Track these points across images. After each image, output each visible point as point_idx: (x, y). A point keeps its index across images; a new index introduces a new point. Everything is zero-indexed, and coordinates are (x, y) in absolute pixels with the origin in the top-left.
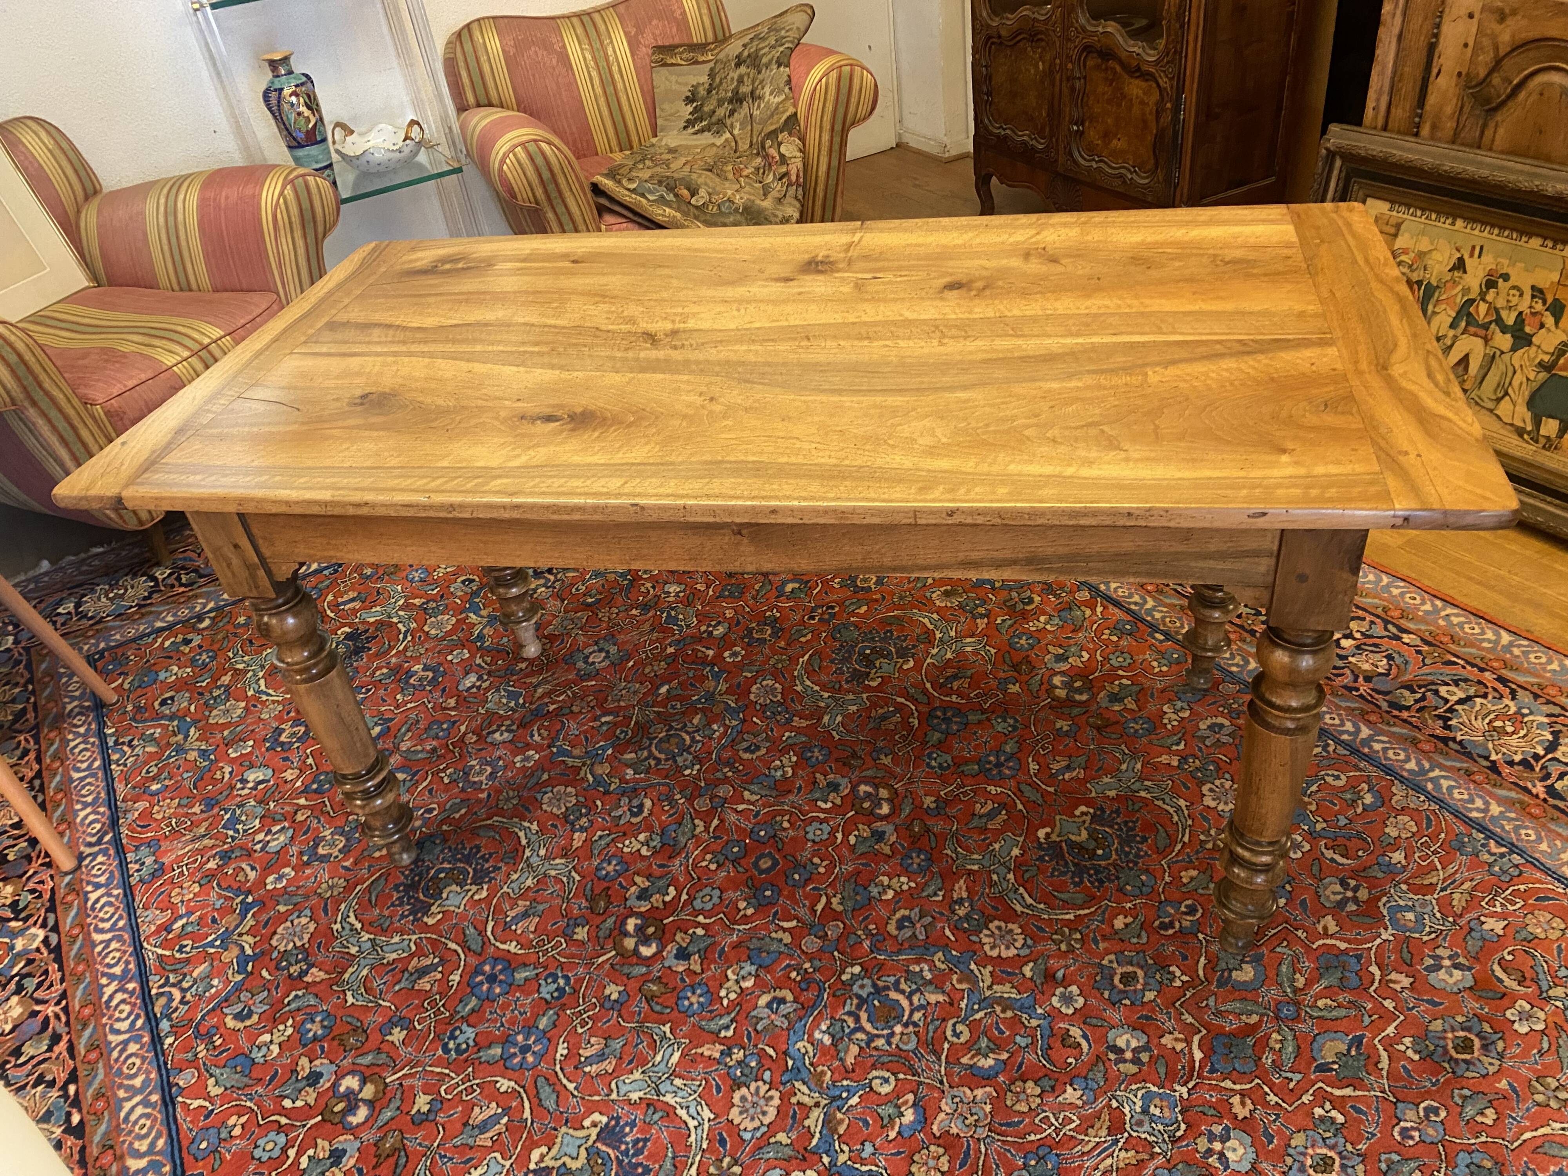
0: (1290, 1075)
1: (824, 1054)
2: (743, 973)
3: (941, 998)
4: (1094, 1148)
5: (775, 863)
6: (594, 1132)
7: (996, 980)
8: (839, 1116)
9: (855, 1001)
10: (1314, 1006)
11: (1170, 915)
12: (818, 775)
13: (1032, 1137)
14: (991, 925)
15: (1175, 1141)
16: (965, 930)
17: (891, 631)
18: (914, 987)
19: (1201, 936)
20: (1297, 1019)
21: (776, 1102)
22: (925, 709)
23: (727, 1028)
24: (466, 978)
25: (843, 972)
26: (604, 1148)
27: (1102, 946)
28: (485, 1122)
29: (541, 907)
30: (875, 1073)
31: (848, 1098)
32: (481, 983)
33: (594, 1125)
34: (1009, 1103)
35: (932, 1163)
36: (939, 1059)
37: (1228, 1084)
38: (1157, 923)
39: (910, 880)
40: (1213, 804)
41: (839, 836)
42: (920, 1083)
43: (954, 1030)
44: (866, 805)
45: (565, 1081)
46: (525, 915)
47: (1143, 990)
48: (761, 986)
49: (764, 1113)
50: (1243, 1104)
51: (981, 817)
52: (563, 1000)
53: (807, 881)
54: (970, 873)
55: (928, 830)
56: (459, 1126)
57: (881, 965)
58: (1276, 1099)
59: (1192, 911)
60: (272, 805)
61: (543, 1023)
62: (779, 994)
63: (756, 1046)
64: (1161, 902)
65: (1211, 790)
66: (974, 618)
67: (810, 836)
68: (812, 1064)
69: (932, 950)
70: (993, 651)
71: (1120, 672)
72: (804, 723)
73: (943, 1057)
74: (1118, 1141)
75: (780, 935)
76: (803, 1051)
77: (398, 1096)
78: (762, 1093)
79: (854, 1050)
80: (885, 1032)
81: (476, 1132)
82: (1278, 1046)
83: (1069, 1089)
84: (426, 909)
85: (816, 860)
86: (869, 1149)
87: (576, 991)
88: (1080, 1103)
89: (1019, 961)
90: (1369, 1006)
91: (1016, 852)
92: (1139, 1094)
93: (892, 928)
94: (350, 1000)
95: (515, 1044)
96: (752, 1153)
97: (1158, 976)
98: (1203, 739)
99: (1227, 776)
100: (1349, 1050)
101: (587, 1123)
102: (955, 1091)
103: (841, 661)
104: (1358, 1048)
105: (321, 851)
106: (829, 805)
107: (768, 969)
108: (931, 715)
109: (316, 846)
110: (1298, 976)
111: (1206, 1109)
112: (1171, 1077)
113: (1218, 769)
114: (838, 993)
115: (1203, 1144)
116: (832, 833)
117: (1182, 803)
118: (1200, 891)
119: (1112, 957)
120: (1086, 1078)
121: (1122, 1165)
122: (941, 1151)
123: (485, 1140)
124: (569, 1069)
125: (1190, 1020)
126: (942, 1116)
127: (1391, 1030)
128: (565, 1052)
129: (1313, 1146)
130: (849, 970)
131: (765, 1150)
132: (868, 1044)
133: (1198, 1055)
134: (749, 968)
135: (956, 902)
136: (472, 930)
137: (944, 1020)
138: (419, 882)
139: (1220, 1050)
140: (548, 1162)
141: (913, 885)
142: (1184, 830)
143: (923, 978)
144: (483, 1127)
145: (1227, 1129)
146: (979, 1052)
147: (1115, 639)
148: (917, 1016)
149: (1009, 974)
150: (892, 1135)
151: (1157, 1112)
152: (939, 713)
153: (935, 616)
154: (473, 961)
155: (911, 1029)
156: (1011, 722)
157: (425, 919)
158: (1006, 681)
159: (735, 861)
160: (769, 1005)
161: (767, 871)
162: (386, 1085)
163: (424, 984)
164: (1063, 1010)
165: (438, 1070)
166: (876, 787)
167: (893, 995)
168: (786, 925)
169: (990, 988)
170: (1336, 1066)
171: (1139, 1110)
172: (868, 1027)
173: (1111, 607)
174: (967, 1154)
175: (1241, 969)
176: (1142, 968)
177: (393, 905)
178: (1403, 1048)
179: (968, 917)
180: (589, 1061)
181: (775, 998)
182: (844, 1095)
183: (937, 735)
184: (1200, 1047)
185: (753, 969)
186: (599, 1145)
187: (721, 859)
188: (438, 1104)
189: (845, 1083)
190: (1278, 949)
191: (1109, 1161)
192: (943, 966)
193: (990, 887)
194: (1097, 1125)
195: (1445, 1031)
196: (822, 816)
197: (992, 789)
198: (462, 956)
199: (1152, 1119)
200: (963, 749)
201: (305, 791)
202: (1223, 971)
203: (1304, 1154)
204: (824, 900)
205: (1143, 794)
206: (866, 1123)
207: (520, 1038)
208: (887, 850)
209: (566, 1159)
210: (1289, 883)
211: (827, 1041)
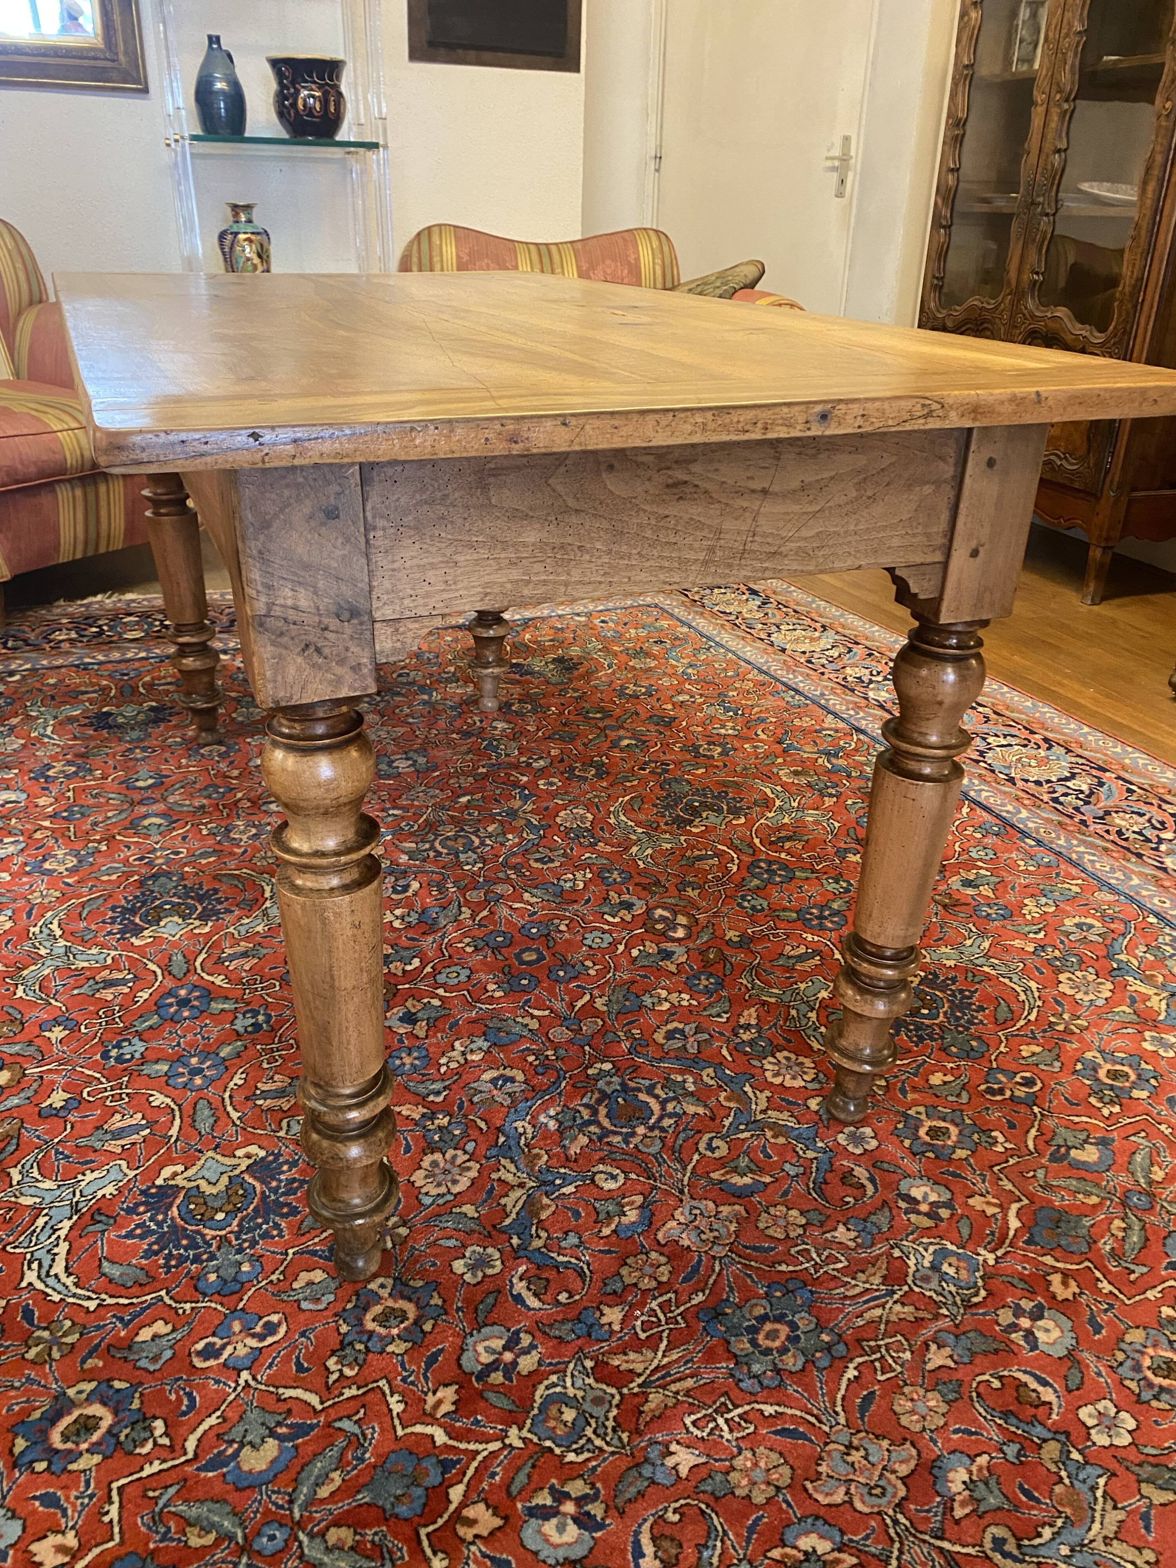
0: (1132, 1267)
1: (545, 1138)
2: (473, 1046)
3: (701, 1111)
4: (861, 1294)
5: (541, 958)
6: (245, 1163)
7: (773, 1106)
8: (545, 1201)
9: (596, 1095)
11: (1000, 1082)
12: (612, 893)
13: (783, 1268)
14: (778, 1055)
15: (968, 1305)
16: (746, 1053)
17: (726, 793)
18: (671, 1095)
19: (1036, 1109)
20: (1149, 1210)
21: (473, 1174)
22: (747, 859)
23: (438, 1093)
24: (155, 998)
25: (590, 1066)
26: (251, 1180)
27: (910, 1096)
28: (122, 1129)
29: (264, 951)
30: (601, 1167)
31: (561, 1186)
32: (171, 1005)
33: (248, 1156)
34: (761, 1225)
35: (648, 1270)
36: (684, 1169)
37: (1049, 1260)
38: (983, 1087)
39: (692, 998)
40: (1069, 992)
41: (621, 948)
42: (656, 1187)
43: (709, 1144)
44: (659, 926)
45: (229, 1109)
46: (245, 955)
47: (954, 1147)
48: (489, 1061)
49: (455, 1182)
50: (1065, 1284)
51: (789, 957)
52: (256, 1036)
53: (571, 980)
54: (764, 1003)
55: (725, 959)
56: (90, 1127)
57: (637, 1068)
58: (1110, 1288)
59: (1029, 1083)
60: (14, 821)
61: (225, 1052)
62: (508, 1072)
63: (465, 1116)
64: (991, 1069)
65: (1069, 979)
66: (822, 795)
67: (588, 942)
68: (527, 1145)
69: (702, 1064)
70: (837, 825)
71: (980, 864)
72: (609, 849)
73: (690, 1167)
74: (894, 1292)
75: (527, 1020)
76: (521, 1130)
77: (35, 1085)
78: (459, 1161)
79: (584, 1140)
80: (624, 1130)
81: (108, 1136)
82: (1120, 1234)
83: (841, 1228)
84: (137, 931)
85: (589, 963)
86: (573, 1239)
87: (273, 1030)
88: (852, 1244)
89: (806, 1093)
91: (824, 994)
92: (931, 1249)
93: (659, 1037)
94: (20, 993)
95: (185, 1065)
96: (427, 1219)
97: (975, 1137)
98: (1068, 934)
99: (1091, 970)
101: (240, 1153)
102: (695, 1203)
103: (666, 807)
105: (47, 866)
106: (617, 920)
107: (502, 1047)
108: (754, 864)
109: (45, 860)
110: (1155, 1168)
111: (1015, 1281)
112: (975, 1238)
113: (1081, 962)
114: (579, 1085)
115: (1006, 1317)
116: (614, 944)
117: (1033, 985)
118: (1042, 1067)
119: (922, 1109)
120: (865, 1220)
121: (893, 1318)
122: (663, 1260)
123: (114, 1146)
124: (239, 1098)
125: (1009, 1187)
126: (673, 1224)
128: (241, 1082)
129: (1155, 1346)
130: (598, 1065)
131: (445, 1218)
132: (600, 1139)
133: (1014, 1223)
134: (481, 1043)
135: (741, 1027)
136: (180, 957)
137: (699, 1132)
138: (140, 908)
139: (1045, 1223)
140: (179, 1181)
141: (695, 1003)
142: (1032, 1009)
143: (684, 1088)
144: (118, 1134)
145: (1040, 1307)
146: (735, 1170)
147: (979, 836)
149: (789, 1103)
150: (606, 1231)
151: (951, 1271)
152: (762, 865)
153: (779, 788)
154: (169, 984)
155: (657, 1132)
156: (844, 885)
157: (133, 940)
158: (846, 850)
159: (496, 949)
160: (494, 1081)
161: (529, 963)
162: (25, 1075)
163: (108, 994)
164: (850, 1148)
165: (90, 1073)
166: (675, 914)
167: (643, 1097)
168: (536, 1013)
169: (763, 1112)
171: (927, 1264)
172: (606, 1123)
173: (978, 810)
174: (695, 1270)
175: (1083, 1149)
176: (957, 1125)
177: (104, 922)
179: (752, 1043)
180: (265, 1095)
181: (502, 1076)
183: (756, 882)
184: (1018, 1215)
185: (486, 1045)
186: (246, 1177)
187: (481, 944)
188: (76, 1102)
189: (562, 1170)
190: (1133, 1138)
191: (878, 1312)
192: (712, 1082)
193: (786, 1020)
194: (871, 1270)
196: (606, 927)
197: (810, 937)
198: (160, 978)
199: (943, 1277)
200: (783, 899)
201: (53, 816)
202: (1059, 1146)
203: (1143, 1353)
204: (587, 997)
205: (986, 969)
206: (577, 1214)
207: (194, 1061)
208: (673, 968)
209: (203, 1183)
210: (1155, 1078)
211: (552, 1125)
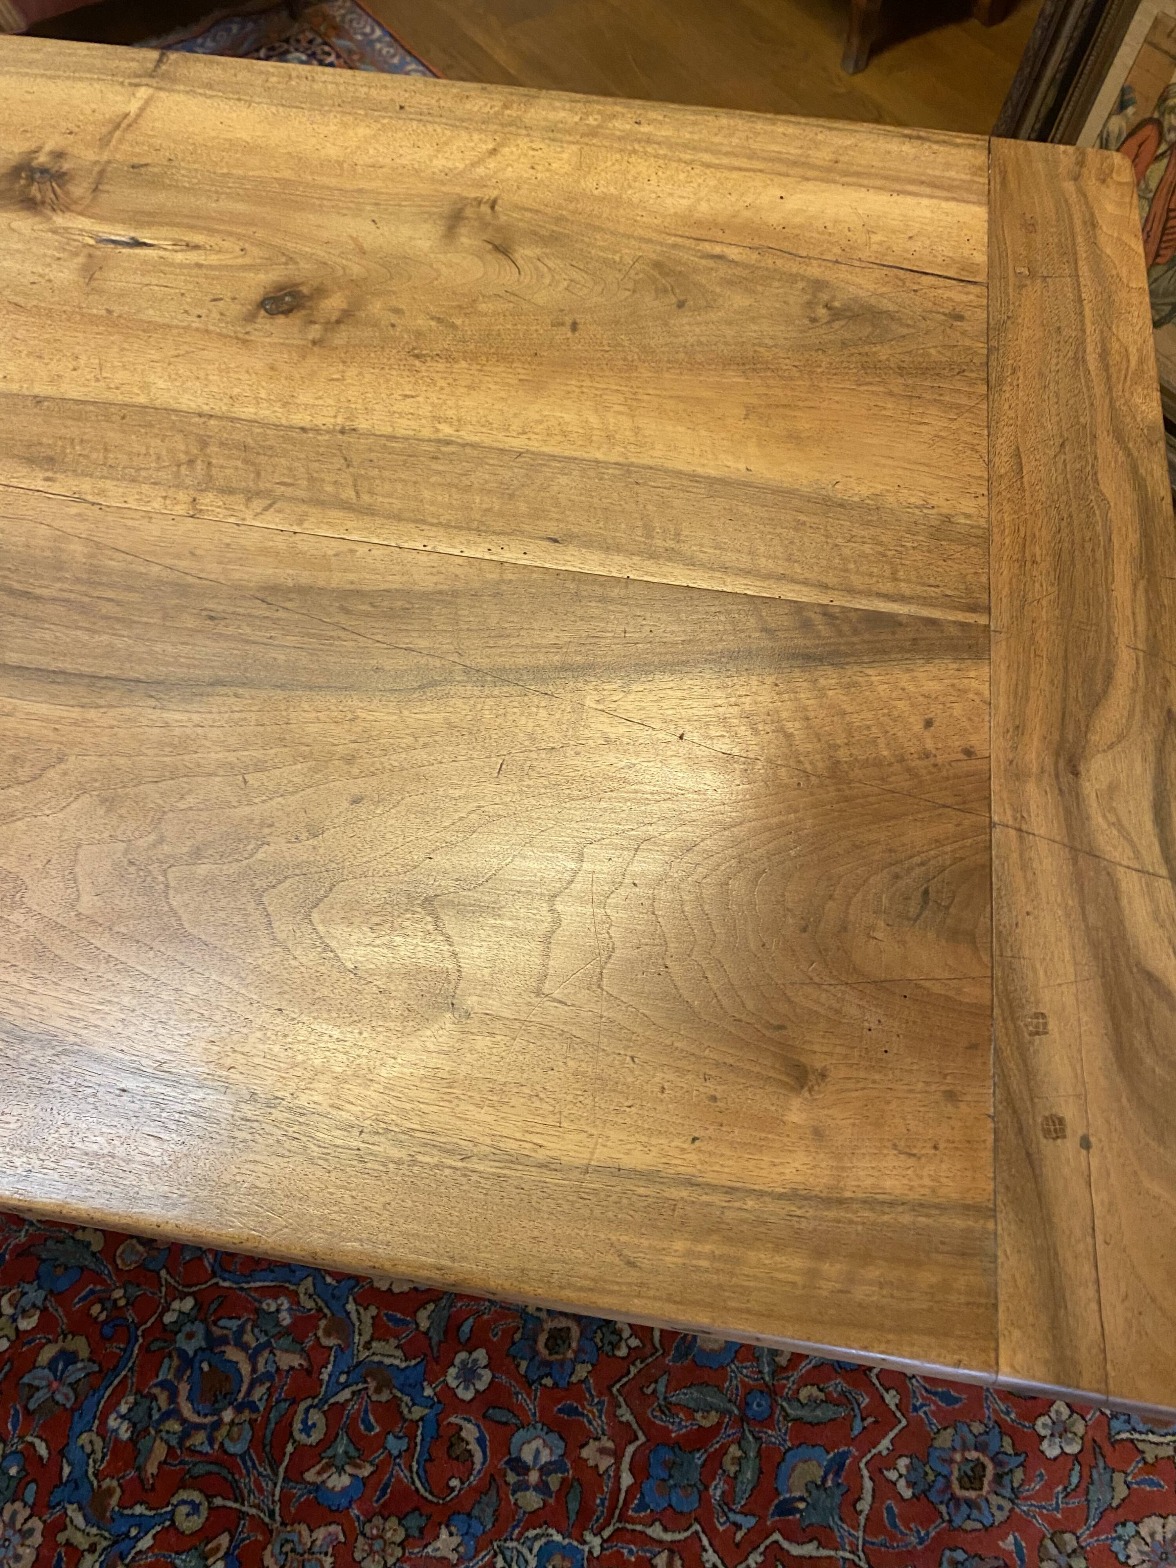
0: (739, 1519)
1: (116, 1458)
2: (24, 1302)
3: (297, 1361)
7: (380, 1332)
9: (176, 1363)
10: (794, 1398)
18: (263, 1339)
20: (768, 1421)
21: (37, 1539)
25: (167, 1309)
30: (183, 1495)
31: (137, 1539)
36: (276, 1474)
37: (656, 1531)
42: (242, 1515)
43: (304, 1422)
47: (574, 1361)
48: (47, 1328)
57: (222, 1299)
58: (713, 1558)
62: (70, 1344)
63: (21, 1438)
68: (96, 1474)
69: (299, 1273)
73: (281, 1470)
76: (88, 1449)
78: (18, 1523)
79: (161, 1450)
80: (209, 1420)
82: (732, 1469)
83: (444, 1534)
88: (453, 1558)
89: (416, 1300)
90: (865, 1401)
92: (536, 1547)
97: (599, 1335)
100: (824, 1479)
102: (288, 1532)
104: (837, 1474)
107: (61, 1297)
112: (584, 1517)
114: (154, 1347)
120: (469, 1515)
125: (627, 1417)
127: (884, 1445)
130: (176, 1305)
132: (181, 1443)
134: (34, 1294)
137: (294, 1401)
139: (659, 1472)
143: (278, 1324)
146: (332, 1463)
148: (260, 1392)
149: (397, 1321)
155: (246, 1415)
160: (52, 1365)
164: (460, 1392)
167: (231, 1353)
169: (367, 1345)
170: (802, 1505)
172: (187, 1410)
176: (579, 1323)
178: (892, 1475)
181: (62, 1352)
182: (134, 1532)
184: (631, 1467)
185: (40, 1297)
189: (138, 1510)
192: (310, 1304)
195: (954, 1449)
211: (125, 1434)
